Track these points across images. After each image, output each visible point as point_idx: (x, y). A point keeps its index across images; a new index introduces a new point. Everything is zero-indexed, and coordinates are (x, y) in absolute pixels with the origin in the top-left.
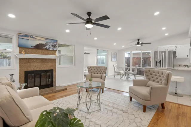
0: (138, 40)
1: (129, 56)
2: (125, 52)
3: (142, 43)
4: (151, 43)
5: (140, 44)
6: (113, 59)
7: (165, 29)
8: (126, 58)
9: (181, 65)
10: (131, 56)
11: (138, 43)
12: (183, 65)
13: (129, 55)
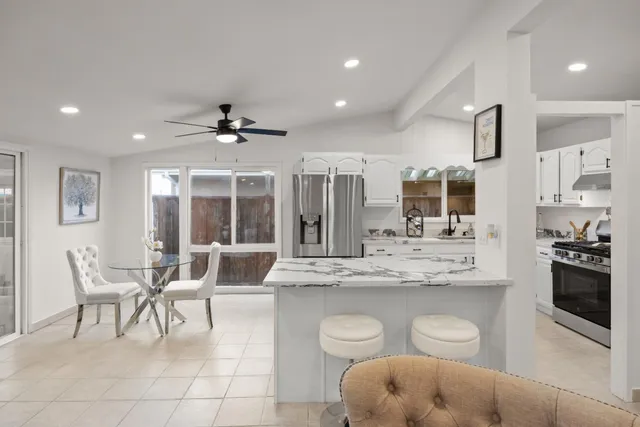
0: (226, 108)
1: (173, 190)
2: (149, 168)
3: (241, 130)
4: (283, 133)
5: (234, 132)
6: (71, 212)
7: (358, 67)
8: (156, 199)
9: (375, 231)
10: (181, 191)
11: (224, 127)
12: (381, 232)
13: (174, 186)
